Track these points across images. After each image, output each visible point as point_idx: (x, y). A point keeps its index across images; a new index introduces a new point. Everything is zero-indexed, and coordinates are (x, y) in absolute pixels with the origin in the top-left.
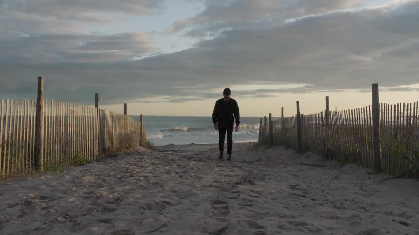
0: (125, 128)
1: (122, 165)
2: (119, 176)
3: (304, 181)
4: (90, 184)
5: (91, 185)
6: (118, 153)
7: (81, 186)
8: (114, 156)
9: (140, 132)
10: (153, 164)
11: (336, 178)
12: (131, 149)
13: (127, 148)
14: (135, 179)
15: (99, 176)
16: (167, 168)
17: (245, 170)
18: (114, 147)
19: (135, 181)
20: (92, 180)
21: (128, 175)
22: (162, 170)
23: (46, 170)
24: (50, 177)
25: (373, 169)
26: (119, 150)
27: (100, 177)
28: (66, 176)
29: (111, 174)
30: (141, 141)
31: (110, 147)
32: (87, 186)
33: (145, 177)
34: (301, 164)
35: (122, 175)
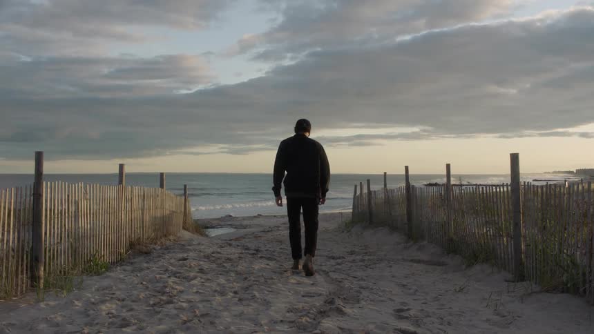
0: (163, 208)
1: (158, 276)
2: (151, 302)
3: (415, 297)
4: (111, 320)
5: (111, 322)
6: (152, 246)
7: (97, 324)
8: (146, 253)
9: (183, 210)
10: (201, 271)
11: (461, 290)
12: (171, 237)
13: (166, 236)
14: (176, 309)
15: (123, 300)
16: (222, 280)
17: (333, 279)
18: (145, 237)
19: (175, 312)
20: (113, 311)
21: (164, 298)
22: (214, 286)
23: (47, 286)
24: (52, 303)
25: (513, 274)
26: (154, 241)
27: (124, 302)
28: (76, 303)
29: (141, 297)
30: (185, 222)
31: (139, 238)
32: (107, 324)
33: (189, 302)
34: (412, 261)
35: (157, 300)
